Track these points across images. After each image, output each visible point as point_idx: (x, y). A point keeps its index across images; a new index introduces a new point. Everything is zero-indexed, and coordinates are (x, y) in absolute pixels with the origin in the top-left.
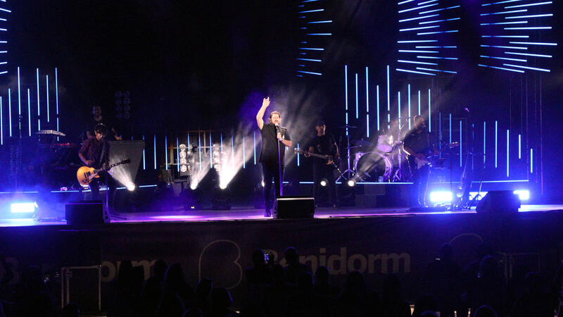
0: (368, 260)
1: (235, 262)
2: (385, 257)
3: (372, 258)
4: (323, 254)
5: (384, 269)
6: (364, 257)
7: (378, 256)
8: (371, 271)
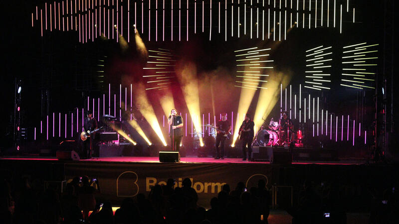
0: (204, 185)
1: (135, 183)
2: (213, 185)
3: (207, 185)
4: (181, 181)
5: (213, 191)
6: (202, 184)
7: (210, 184)
8: (206, 191)
